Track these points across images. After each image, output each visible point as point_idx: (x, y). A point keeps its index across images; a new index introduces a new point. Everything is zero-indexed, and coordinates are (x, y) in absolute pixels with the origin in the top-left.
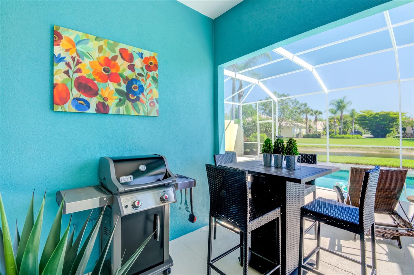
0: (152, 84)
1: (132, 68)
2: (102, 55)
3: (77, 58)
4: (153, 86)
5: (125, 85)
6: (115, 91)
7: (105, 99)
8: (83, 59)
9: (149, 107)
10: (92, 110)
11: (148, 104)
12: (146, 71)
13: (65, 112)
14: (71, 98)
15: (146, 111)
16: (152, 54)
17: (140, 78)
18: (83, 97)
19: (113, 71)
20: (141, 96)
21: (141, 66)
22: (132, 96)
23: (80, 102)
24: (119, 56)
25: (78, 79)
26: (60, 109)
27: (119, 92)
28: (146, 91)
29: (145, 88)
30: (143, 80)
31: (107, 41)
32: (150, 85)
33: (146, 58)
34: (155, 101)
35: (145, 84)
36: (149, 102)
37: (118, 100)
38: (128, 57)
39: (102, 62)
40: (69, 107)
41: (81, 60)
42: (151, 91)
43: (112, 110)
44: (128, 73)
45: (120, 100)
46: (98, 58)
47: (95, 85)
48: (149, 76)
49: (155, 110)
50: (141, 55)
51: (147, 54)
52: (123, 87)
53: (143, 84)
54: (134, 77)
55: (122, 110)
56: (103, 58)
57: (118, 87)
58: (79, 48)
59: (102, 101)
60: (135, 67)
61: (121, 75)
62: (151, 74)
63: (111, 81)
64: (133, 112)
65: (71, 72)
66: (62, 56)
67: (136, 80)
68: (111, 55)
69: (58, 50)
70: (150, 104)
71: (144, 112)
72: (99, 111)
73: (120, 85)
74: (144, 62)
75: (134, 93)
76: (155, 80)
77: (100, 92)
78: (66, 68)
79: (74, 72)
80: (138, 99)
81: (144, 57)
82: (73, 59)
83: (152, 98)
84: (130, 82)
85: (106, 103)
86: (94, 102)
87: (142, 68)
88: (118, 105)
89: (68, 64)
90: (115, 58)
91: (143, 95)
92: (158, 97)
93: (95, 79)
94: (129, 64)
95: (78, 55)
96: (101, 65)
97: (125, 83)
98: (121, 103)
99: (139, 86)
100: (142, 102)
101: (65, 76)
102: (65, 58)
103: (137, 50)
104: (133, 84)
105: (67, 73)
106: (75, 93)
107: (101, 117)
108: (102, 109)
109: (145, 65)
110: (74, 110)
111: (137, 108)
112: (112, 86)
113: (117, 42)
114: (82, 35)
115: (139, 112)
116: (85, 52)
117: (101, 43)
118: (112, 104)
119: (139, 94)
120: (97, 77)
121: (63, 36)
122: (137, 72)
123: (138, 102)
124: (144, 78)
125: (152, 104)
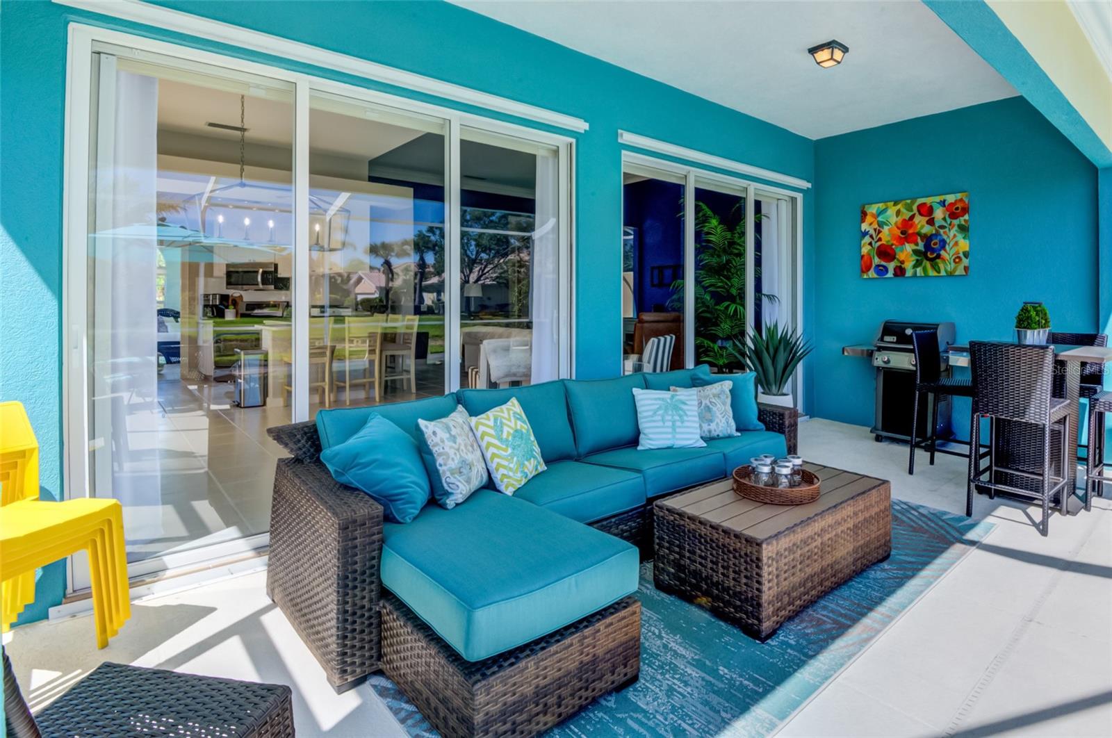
0: (957, 234)
1: (931, 222)
2: (900, 218)
3: (878, 228)
4: (960, 237)
5: (923, 243)
6: (911, 252)
7: (902, 262)
8: (883, 228)
9: (953, 265)
10: (890, 274)
11: (952, 261)
12: (949, 220)
13: (870, 279)
14: (874, 266)
15: (949, 269)
16: (959, 196)
17: (942, 231)
18: (883, 263)
19: (911, 231)
20: (942, 253)
21: (943, 216)
22: (931, 254)
23: (881, 268)
24: (917, 213)
25: (879, 247)
26: (865, 277)
27: (916, 252)
28: (949, 245)
29: (948, 241)
30: (945, 233)
31: (904, 202)
32: (955, 236)
33: (951, 204)
34: (961, 255)
35: (948, 237)
36: (953, 257)
37: (915, 262)
38: (927, 211)
39: (900, 226)
40: (872, 274)
41: (881, 229)
42: (956, 244)
43: (909, 273)
44: (927, 230)
45: (917, 260)
46: (896, 223)
47: (893, 250)
48: (954, 226)
49: (961, 268)
50: (943, 203)
51: (950, 198)
52: (921, 247)
53: (945, 237)
54: (934, 232)
55: (919, 271)
56: (901, 220)
57: (915, 247)
58: (880, 219)
59: (899, 264)
60: (935, 220)
61: (919, 234)
62: (956, 222)
63: (908, 243)
64: (931, 273)
65: (873, 243)
66: (867, 230)
67: (937, 234)
68: (907, 215)
69: (864, 227)
70: (954, 260)
71: (946, 271)
72: (896, 275)
73: (917, 244)
74: (947, 210)
75: (933, 251)
76: (963, 229)
77: (897, 257)
78: (871, 240)
79: (876, 242)
80: (939, 256)
81: (947, 204)
82: (875, 230)
83: (957, 253)
84: (928, 239)
85: (903, 266)
86: (891, 266)
87: (944, 219)
88: (915, 266)
89: (871, 236)
90: (912, 217)
91: (945, 250)
92: (967, 249)
93: (892, 245)
94: (927, 218)
95: (879, 226)
96: (898, 228)
97: (922, 241)
98: (918, 264)
99: (940, 241)
100: (943, 260)
101: (869, 247)
102: (869, 231)
103: (938, 199)
104: (932, 241)
105: (870, 244)
106: (876, 261)
107: (899, 280)
108: (899, 272)
109: (948, 213)
110: (875, 276)
111: (936, 267)
112: (909, 247)
113: (914, 200)
114: (881, 206)
115: (939, 272)
116: (885, 221)
117: (899, 207)
118: (909, 266)
119: (940, 250)
120: (895, 242)
121: (868, 212)
122: (937, 225)
123: (938, 261)
124: (947, 230)
125: (957, 260)
